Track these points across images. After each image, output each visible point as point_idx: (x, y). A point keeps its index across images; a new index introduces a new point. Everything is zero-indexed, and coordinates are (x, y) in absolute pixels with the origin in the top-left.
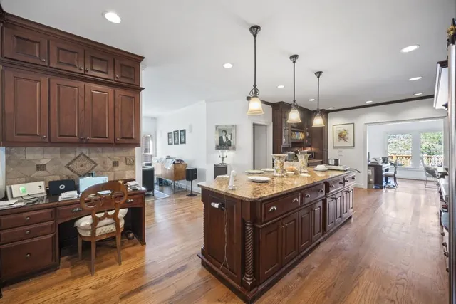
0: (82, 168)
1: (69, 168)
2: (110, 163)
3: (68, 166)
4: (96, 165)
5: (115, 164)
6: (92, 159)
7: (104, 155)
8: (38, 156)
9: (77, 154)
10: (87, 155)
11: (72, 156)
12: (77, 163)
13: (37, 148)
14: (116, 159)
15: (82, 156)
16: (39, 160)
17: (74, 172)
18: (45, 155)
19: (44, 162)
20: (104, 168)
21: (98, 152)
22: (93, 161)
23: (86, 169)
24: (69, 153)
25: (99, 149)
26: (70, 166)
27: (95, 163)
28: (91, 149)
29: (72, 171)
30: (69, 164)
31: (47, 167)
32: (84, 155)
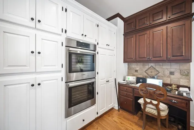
0: (152, 73)
1: (146, 72)
2: (167, 73)
3: (145, 72)
4: (159, 72)
5: (172, 73)
6: (157, 69)
7: (164, 67)
8: (136, 66)
9: (150, 66)
10: (154, 67)
11: (147, 67)
12: (150, 71)
13: (135, 64)
14: (172, 70)
15: (152, 67)
16: (136, 68)
17: (148, 75)
18: (138, 66)
19: (137, 69)
20: (164, 75)
21: (160, 65)
22: (157, 70)
23: (153, 74)
24: (146, 66)
25: (161, 64)
26: (147, 72)
27: (158, 71)
28: (156, 63)
29: (147, 74)
30: (146, 71)
31: (138, 71)
32: (153, 67)
